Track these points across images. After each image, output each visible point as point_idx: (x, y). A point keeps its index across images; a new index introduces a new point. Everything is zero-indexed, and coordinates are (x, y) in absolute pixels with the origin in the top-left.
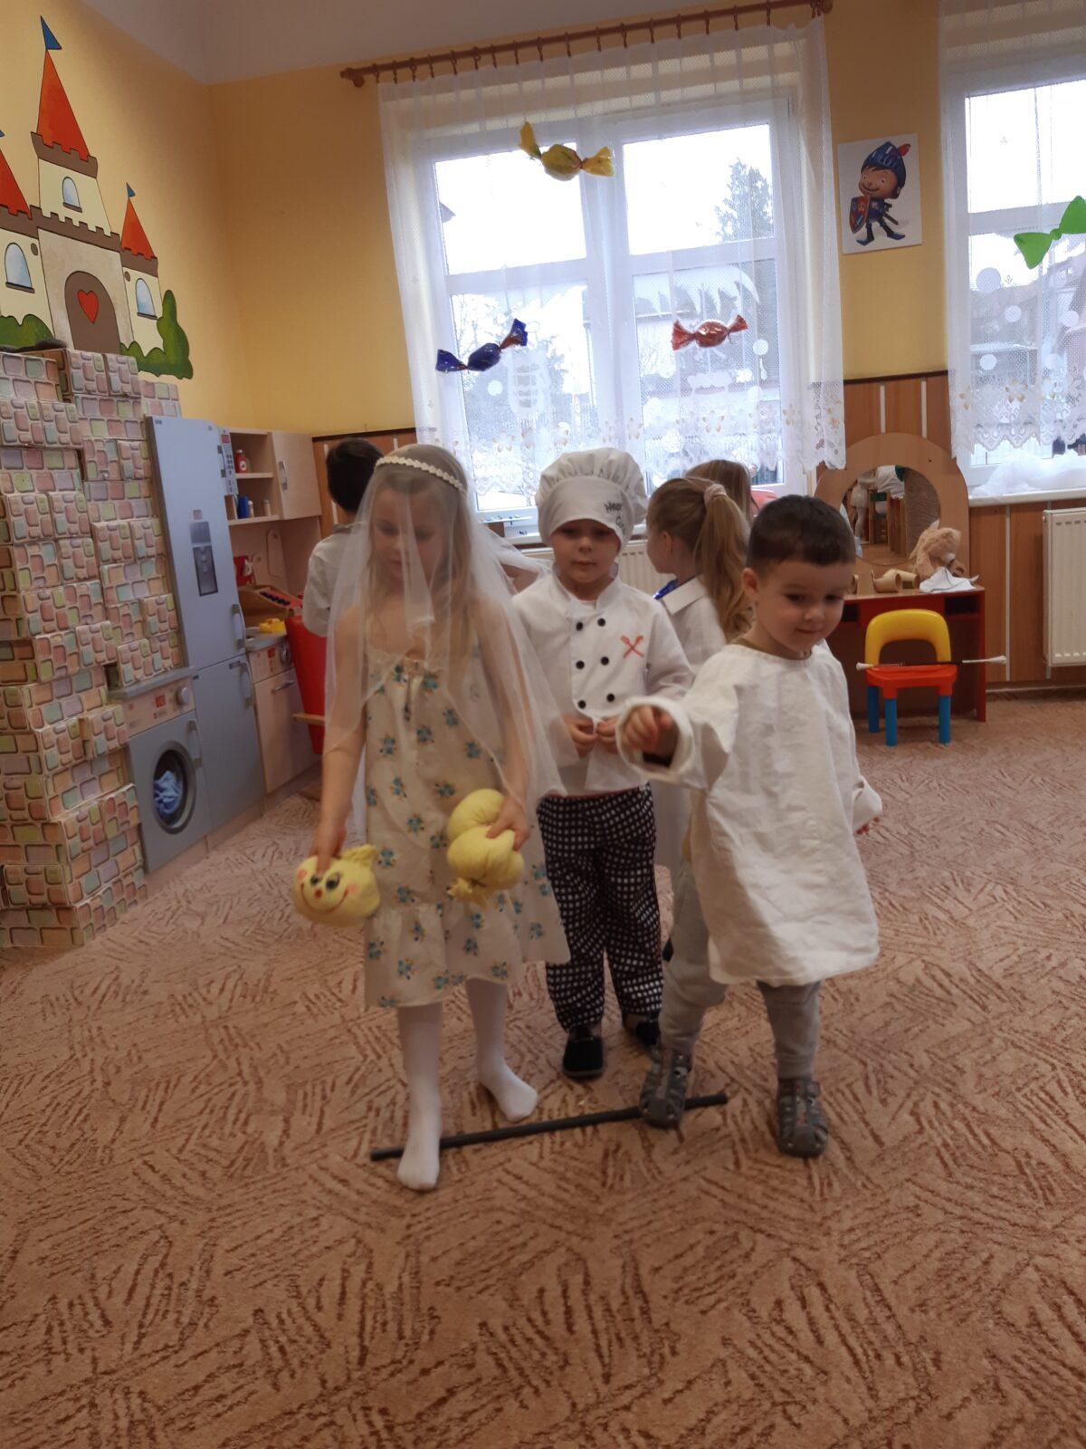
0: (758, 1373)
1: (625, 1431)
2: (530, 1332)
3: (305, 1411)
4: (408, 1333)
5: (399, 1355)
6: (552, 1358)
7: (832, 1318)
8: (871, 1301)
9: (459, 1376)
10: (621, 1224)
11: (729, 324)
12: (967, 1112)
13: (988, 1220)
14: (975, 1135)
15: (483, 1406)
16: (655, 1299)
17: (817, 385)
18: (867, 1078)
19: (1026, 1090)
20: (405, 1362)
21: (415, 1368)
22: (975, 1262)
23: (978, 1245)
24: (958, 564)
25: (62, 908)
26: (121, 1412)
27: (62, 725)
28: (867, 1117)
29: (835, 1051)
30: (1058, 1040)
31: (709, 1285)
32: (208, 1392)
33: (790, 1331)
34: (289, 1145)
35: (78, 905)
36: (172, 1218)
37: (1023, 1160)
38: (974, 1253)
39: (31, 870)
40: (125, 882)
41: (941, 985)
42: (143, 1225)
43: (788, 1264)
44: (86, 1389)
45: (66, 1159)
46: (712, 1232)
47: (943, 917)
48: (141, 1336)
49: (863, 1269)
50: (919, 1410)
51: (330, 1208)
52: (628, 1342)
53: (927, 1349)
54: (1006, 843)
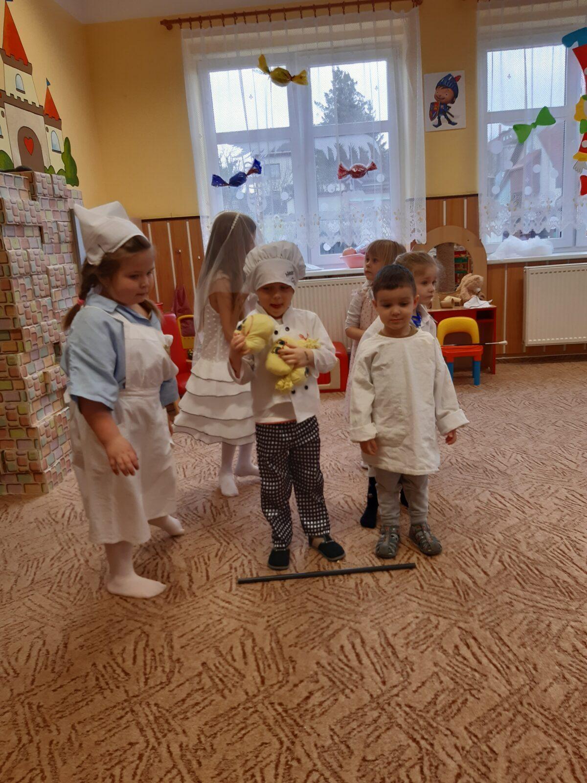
0: (454, 677)
1: (399, 705)
2: (342, 666)
3: (241, 707)
4: (282, 668)
5: (281, 678)
6: (355, 676)
7: (483, 652)
8: (499, 644)
9: (312, 686)
10: (372, 615)
11: (367, 166)
12: (525, 559)
13: (546, 607)
14: (531, 570)
15: (328, 699)
16: (398, 648)
17: (412, 200)
18: (474, 546)
19: (551, 549)
20: (284, 682)
21: (290, 685)
22: (543, 626)
23: (543, 618)
24: (481, 294)
25: (37, 473)
26: (149, 713)
27: (35, 375)
28: (479, 563)
29: (456, 534)
30: (561, 526)
31: (422, 640)
32: (190, 702)
33: (465, 658)
34: (194, 587)
35: (46, 471)
36: (145, 624)
37: (556, 580)
38: (542, 622)
39: (20, 453)
40: (66, 459)
41: (500, 502)
42: (130, 628)
43: (456, 630)
44: (126, 704)
45: (78, 598)
46: (417, 617)
47: (495, 470)
48: (147, 679)
49: (492, 630)
50: (531, 689)
51: (225, 615)
52: (390, 666)
53: (530, 664)
54: (518, 434)
